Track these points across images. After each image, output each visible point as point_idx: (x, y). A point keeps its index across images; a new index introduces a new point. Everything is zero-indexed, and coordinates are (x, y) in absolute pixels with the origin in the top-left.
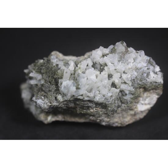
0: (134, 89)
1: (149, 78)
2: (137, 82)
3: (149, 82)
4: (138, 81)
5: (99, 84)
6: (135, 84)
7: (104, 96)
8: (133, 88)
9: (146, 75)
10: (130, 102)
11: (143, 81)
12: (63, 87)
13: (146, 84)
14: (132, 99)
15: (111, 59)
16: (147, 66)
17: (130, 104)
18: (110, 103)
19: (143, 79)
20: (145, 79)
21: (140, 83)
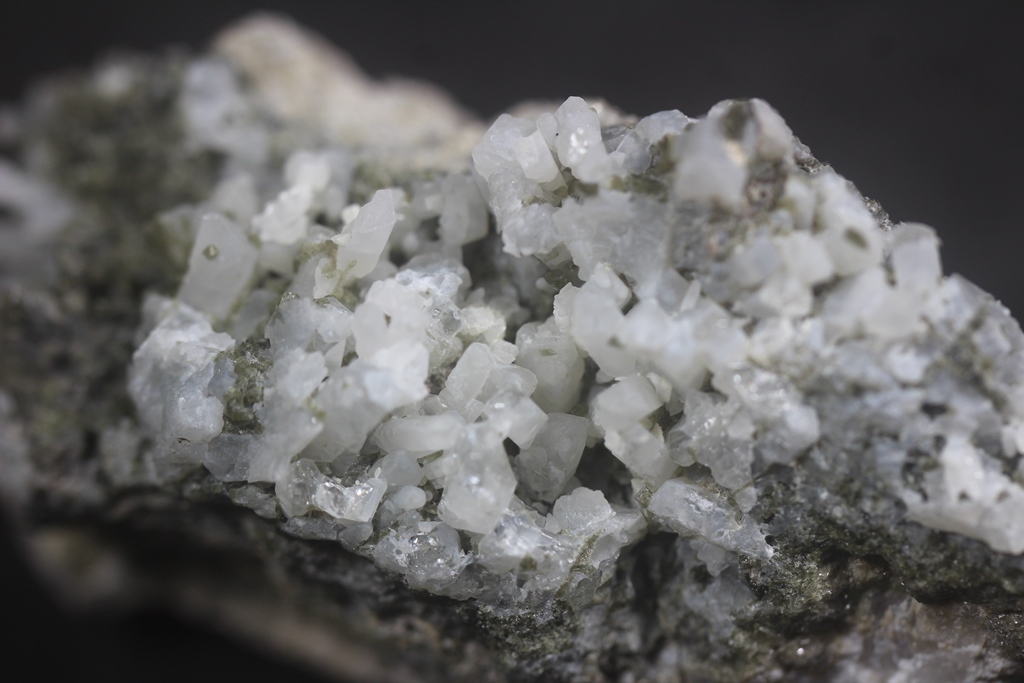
0: (770, 551)
1: (929, 489)
2: (814, 498)
3: (919, 525)
4: (824, 495)
5: (436, 433)
6: (785, 503)
7: (466, 541)
8: (770, 540)
9: (899, 457)
10: (725, 651)
11: (867, 505)
12: (148, 368)
13: (889, 539)
14: (745, 625)
15: (616, 240)
16: (920, 385)
17: (727, 670)
18: (508, 612)
19: (866, 484)
20: (885, 493)
21: (838, 512)
